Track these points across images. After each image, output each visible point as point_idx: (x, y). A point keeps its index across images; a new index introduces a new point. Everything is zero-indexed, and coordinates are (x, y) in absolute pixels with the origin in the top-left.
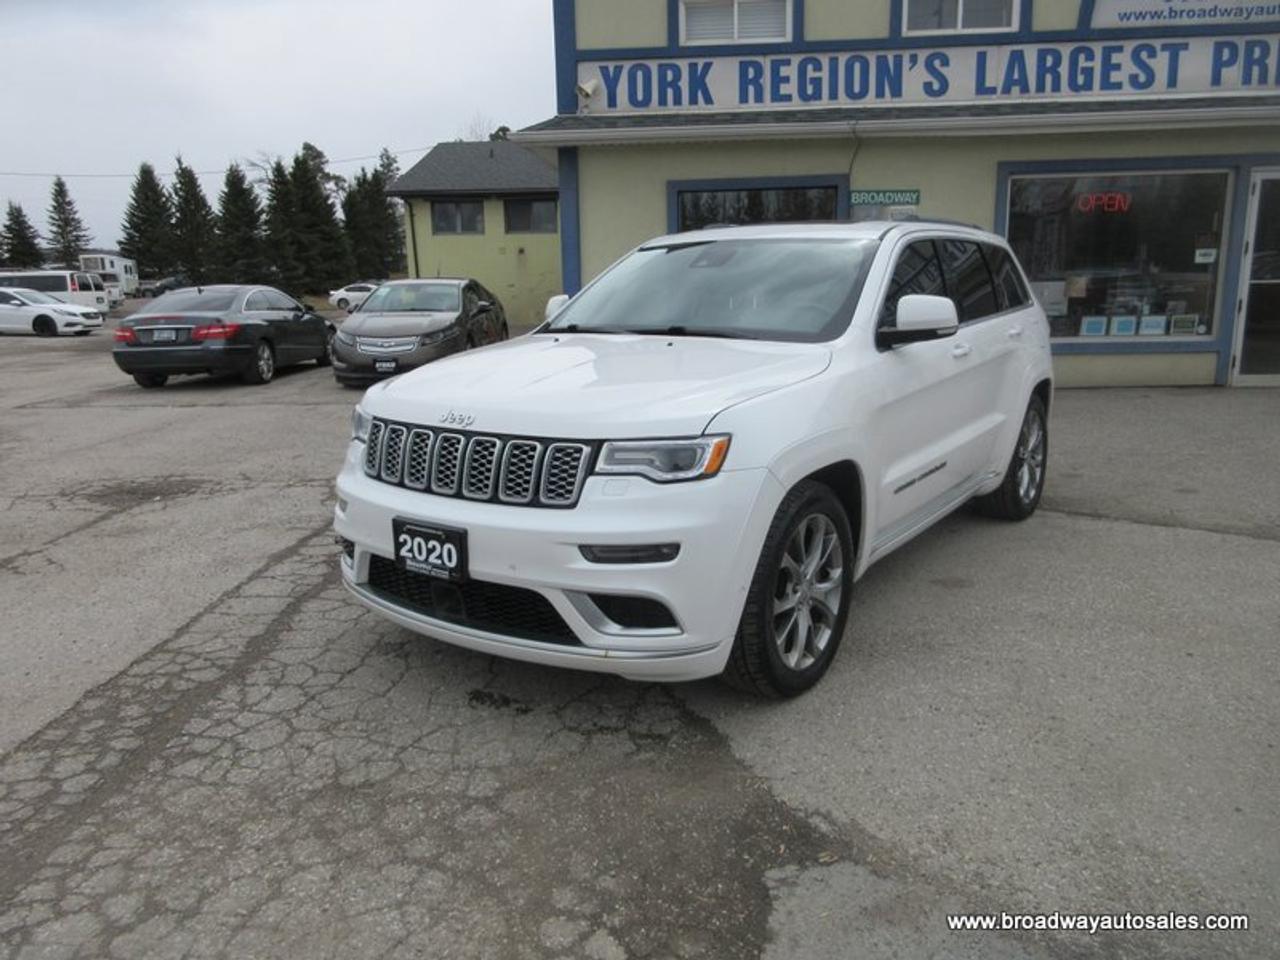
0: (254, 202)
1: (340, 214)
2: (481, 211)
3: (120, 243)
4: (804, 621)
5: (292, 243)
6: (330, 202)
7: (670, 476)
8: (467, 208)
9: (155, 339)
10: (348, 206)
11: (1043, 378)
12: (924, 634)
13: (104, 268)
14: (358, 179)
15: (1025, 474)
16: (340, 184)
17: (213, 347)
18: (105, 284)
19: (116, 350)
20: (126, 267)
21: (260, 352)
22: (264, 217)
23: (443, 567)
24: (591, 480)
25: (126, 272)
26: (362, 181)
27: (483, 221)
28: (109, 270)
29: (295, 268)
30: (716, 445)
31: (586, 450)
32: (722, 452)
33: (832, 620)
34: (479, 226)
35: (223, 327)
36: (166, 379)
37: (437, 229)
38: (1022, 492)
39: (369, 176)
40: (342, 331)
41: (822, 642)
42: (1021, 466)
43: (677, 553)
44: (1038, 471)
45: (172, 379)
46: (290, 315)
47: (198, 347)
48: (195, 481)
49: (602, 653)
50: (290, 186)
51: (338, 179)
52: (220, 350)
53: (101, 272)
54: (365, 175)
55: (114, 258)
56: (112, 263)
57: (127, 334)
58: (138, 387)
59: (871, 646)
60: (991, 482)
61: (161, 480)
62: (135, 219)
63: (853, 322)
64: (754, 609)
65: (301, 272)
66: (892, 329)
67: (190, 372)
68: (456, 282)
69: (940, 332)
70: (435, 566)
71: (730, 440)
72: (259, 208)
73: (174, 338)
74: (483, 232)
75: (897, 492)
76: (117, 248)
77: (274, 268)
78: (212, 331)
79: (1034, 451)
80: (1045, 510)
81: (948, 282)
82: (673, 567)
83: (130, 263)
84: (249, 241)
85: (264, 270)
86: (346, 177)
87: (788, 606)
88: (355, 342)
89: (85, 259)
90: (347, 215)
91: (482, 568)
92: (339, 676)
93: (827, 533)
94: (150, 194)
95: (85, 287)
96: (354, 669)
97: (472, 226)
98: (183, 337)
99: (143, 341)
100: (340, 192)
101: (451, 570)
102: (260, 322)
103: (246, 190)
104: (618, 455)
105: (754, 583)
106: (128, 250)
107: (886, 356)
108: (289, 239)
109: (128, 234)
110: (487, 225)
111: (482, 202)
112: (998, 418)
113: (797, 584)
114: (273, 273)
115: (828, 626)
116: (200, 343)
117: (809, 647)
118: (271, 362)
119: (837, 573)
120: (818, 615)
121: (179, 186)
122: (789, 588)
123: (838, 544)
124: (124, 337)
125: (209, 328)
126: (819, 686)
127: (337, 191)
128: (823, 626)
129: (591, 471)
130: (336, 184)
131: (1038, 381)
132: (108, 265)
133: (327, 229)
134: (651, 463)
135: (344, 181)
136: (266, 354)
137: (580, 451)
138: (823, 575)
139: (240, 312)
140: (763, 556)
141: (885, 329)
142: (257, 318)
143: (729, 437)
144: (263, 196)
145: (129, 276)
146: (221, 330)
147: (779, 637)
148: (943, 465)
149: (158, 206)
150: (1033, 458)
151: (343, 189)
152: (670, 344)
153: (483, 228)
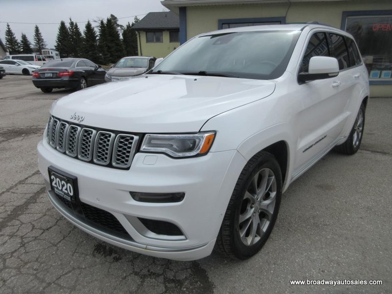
0: (94, 33)
1: (121, 37)
2: (162, 35)
3: (55, 46)
4: (256, 221)
5: (106, 46)
6: (118, 33)
7: (181, 155)
8: (158, 34)
9: (46, 76)
10: (124, 34)
11: (366, 96)
12: (314, 217)
13: (49, 54)
14: (127, 26)
15: (355, 136)
16: (122, 28)
17: (64, 79)
18: (46, 59)
19: (33, 80)
20: (56, 54)
21: (81, 81)
22: (98, 38)
23: (68, 194)
24: (138, 155)
25: (56, 55)
26: (128, 27)
27: (162, 38)
28: (51, 55)
29: (107, 54)
30: (207, 137)
31: (136, 138)
32: (210, 142)
33: (270, 217)
34: (161, 40)
35: (68, 72)
36: (52, 90)
37: (148, 41)
38: (354, 143)
39: (131, 25)
40: (108, 74)
41: (265, 229)
42: (355, 132)
43: (183, 197)
44: (360, 134)
45: (54, 90)
46: (93, 69)
47: (60, 79)
48: (40, 128)
49: (145, 246)
50: (106, 28)
51: (121, 26)
52: (67, 80)
53: (48, 55)
54: (129, 25)
55: (52, 51)
56: (52, 53)
57: (37, 74)
58: (43, 92)
59: (289, 224)
60: (342, 140)
61: (29, 128)
62: (60, 39)
63: (287, 70)
64: (228, 223)
65: (109, 56)
66: (307, 73)
67: (59, 87)
68: (147, 57)
69: (330, 75)
70: (65, 193)
71: (215, 135)
72: (96, 35)
73: (52, 76)
74: (162, 42)
75: (304, 152)
76: (54, 48)
77: (101, 54)
78: (64, 74)
79: (359, 126)
80: (361, 150)
81: (330, 50)
82: (180, 205)
83: (57, 52)
84: (93, 46)
85: (98, 55)
86: (124, 26)
87: (248, 217)
88: (111, 77)
89: (43, 51)
90: (124, 38)
91: (85, 197)
92: (42, 231)
93: (270, 176)
94: (64, 31)
95: (39, 60)
96: (51, 227)
97: (159, 40)
98: (55, 76)
99: (42, 77)
100: (122, 30)
101: (71, 197)
102: (81, 71)
103: (92, 29)
104: (153, 142)
105: (228, 209)
106: (58, 48)
107: (302, 86)
108: (105, 45)
109: (58, 44)
110: (164, 39)
111: (162, 32)
112: (348, 113)
113: (253, 204)
114: (100, 56)
115: (268, 220)
116: (60, 78)
117: (258, 231)
118: (85, 85)
119: (273, 194)
120: (263, 215)
121: (71, 28)
122: (248, 208)
123: (275, 181)
124: (36, 75)
125: (63, 73)
126: (262, 250)
127: (121, 30)
128: (266, 220)
129: (138, 150)
130: (121, 28)
131: (364, 97)
132: (50, 53)
133: (117, 42)
134: (170, 146)
135: (123, 27)
136: (84, 82)
137: (132, 138)
138: (267, 196)
139: (75, 67)
140: (233, 195)
141: (303, 73)
142: (81, 69)
143: (215, 132)
144: (97, 31)
145: (57, 57)
146: (67, 73)
147: (242, 232)
148: (325, 136)
149: (66, 35)
150: (358, 129)
151: (123, 29)
152: (196, 80)
153: (163, 40)
